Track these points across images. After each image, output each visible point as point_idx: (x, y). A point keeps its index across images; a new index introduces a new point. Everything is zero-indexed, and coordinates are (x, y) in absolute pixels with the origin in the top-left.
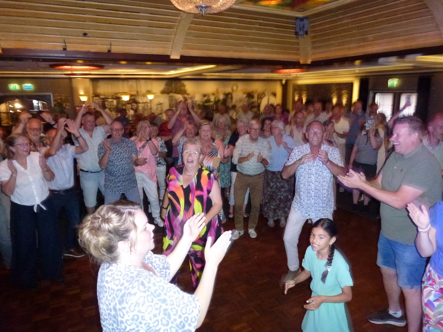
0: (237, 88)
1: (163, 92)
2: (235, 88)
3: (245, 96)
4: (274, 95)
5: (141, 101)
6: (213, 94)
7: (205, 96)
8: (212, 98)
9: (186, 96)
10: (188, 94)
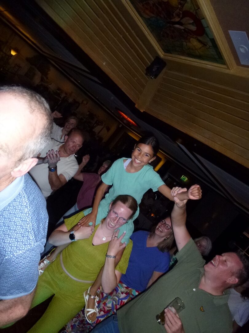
0: (87, 103)
1: (28, 60)
2: (85, 102)
3: (88, 113)
4: (108, 129)
5: (4, 50)
6: (66, 94)
7: (59, 89)
8: (63, 95)
9: (45, 78)
10: (47, 78)
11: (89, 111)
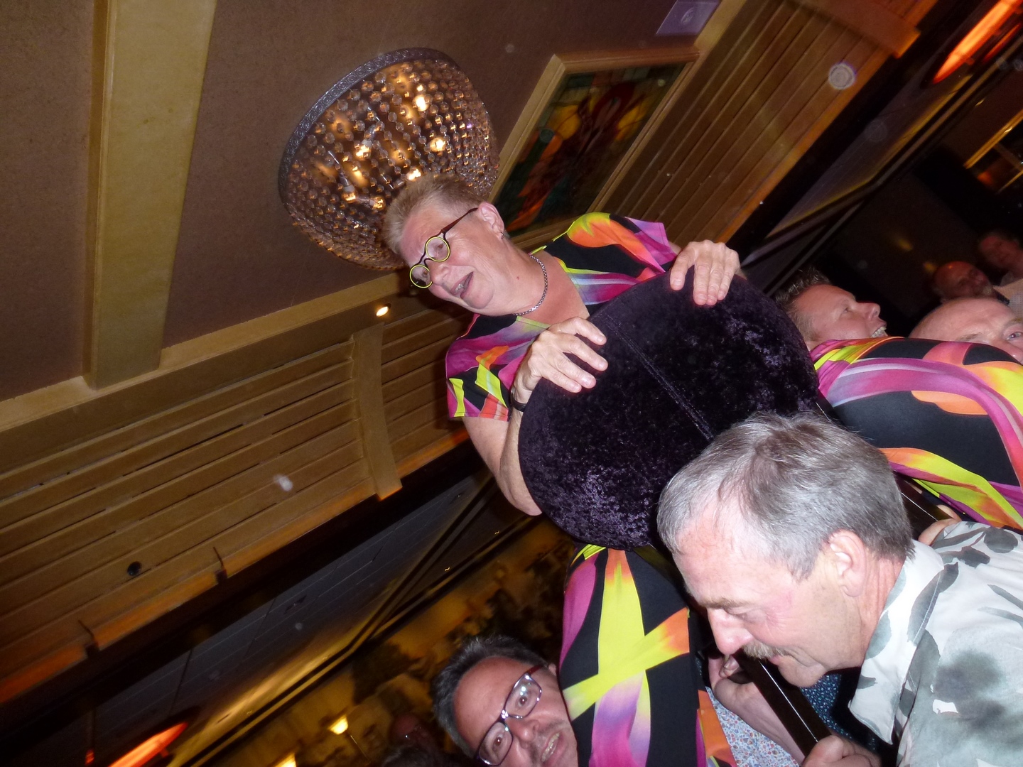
1: (359, 698)
2: (500, 574)
11: (527, 570)
